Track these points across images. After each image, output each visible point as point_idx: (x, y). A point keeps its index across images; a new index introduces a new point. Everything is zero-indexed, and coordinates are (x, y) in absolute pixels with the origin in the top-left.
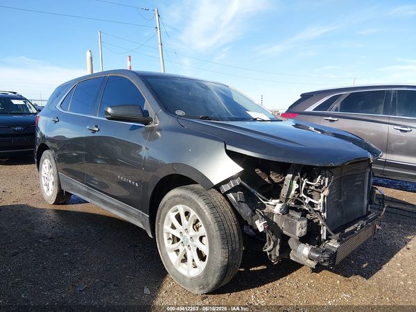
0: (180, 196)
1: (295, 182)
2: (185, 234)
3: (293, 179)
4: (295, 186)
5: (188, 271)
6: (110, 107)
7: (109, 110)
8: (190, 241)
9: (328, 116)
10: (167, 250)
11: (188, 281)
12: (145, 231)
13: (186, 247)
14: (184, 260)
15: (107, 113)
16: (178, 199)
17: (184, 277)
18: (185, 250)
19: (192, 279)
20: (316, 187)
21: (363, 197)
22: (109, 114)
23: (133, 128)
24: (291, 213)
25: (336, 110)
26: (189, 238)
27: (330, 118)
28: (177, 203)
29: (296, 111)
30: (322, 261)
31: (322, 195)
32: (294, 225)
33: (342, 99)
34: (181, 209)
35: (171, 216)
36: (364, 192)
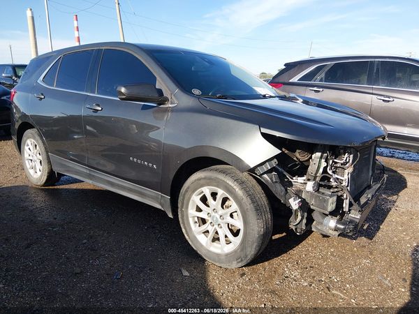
0: (205, 178)
1: (323, 160)
2: (213, 214)
3: (321, 157)
4: (324, 164)
5: (222, 249)
6: (124, 87)
7: (123, 90)
8: (220, 220)
9: (313, 86)
10: (195, 234)
11: (223, 257)
12: (164, 212)
13: (216, 226)
14: (216, 239)
15: (121, 93)
16: (202, 182)
17: (218, 255)
18: (215, 229)
19: (227, 255)
20: (342, 164)
21: (369, 169)
22: (123, 94)
23: (145, 107)
24: (322, 190)
25: (321, 80)
26: (218, 217)
27: (315, 89)
28: (202, 186)
29: (280, 81)
30: (349, 231)
31: (346, 171)
32: (326, 201)
33: (326, 69)
34: (207, 191)
35: (196, 199)
36: (370, 164)
